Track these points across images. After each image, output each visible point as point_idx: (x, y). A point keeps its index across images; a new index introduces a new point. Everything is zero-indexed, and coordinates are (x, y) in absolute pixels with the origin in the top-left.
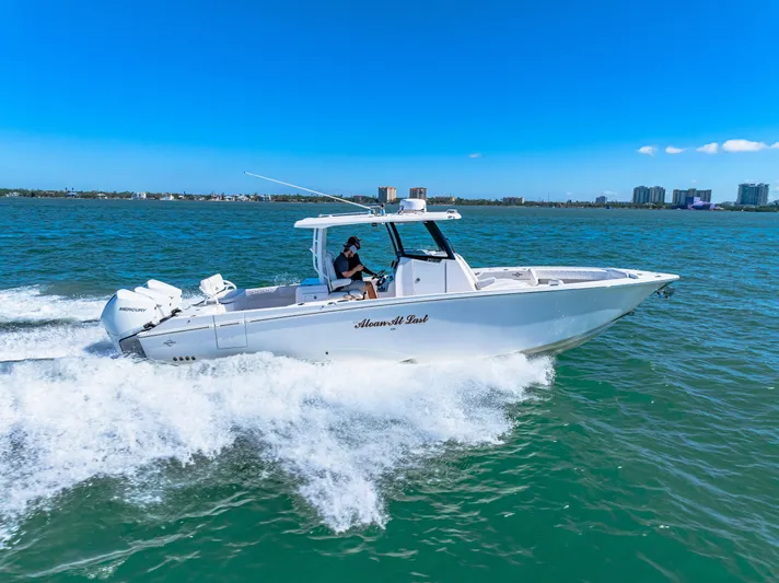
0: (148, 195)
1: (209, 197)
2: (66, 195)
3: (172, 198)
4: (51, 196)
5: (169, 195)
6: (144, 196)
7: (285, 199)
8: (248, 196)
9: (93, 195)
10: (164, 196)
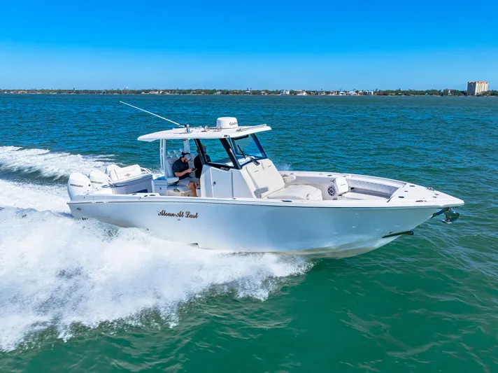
0: (291, 92)
1: (328, 93)
2: (244, 92)
3: (304, 94)
4: (237, 93)
5: (303, 92)
6: (288, 93)
7: (385, 93)
8: (357, 92)
9: (258, 93)
10: (299, 92)
